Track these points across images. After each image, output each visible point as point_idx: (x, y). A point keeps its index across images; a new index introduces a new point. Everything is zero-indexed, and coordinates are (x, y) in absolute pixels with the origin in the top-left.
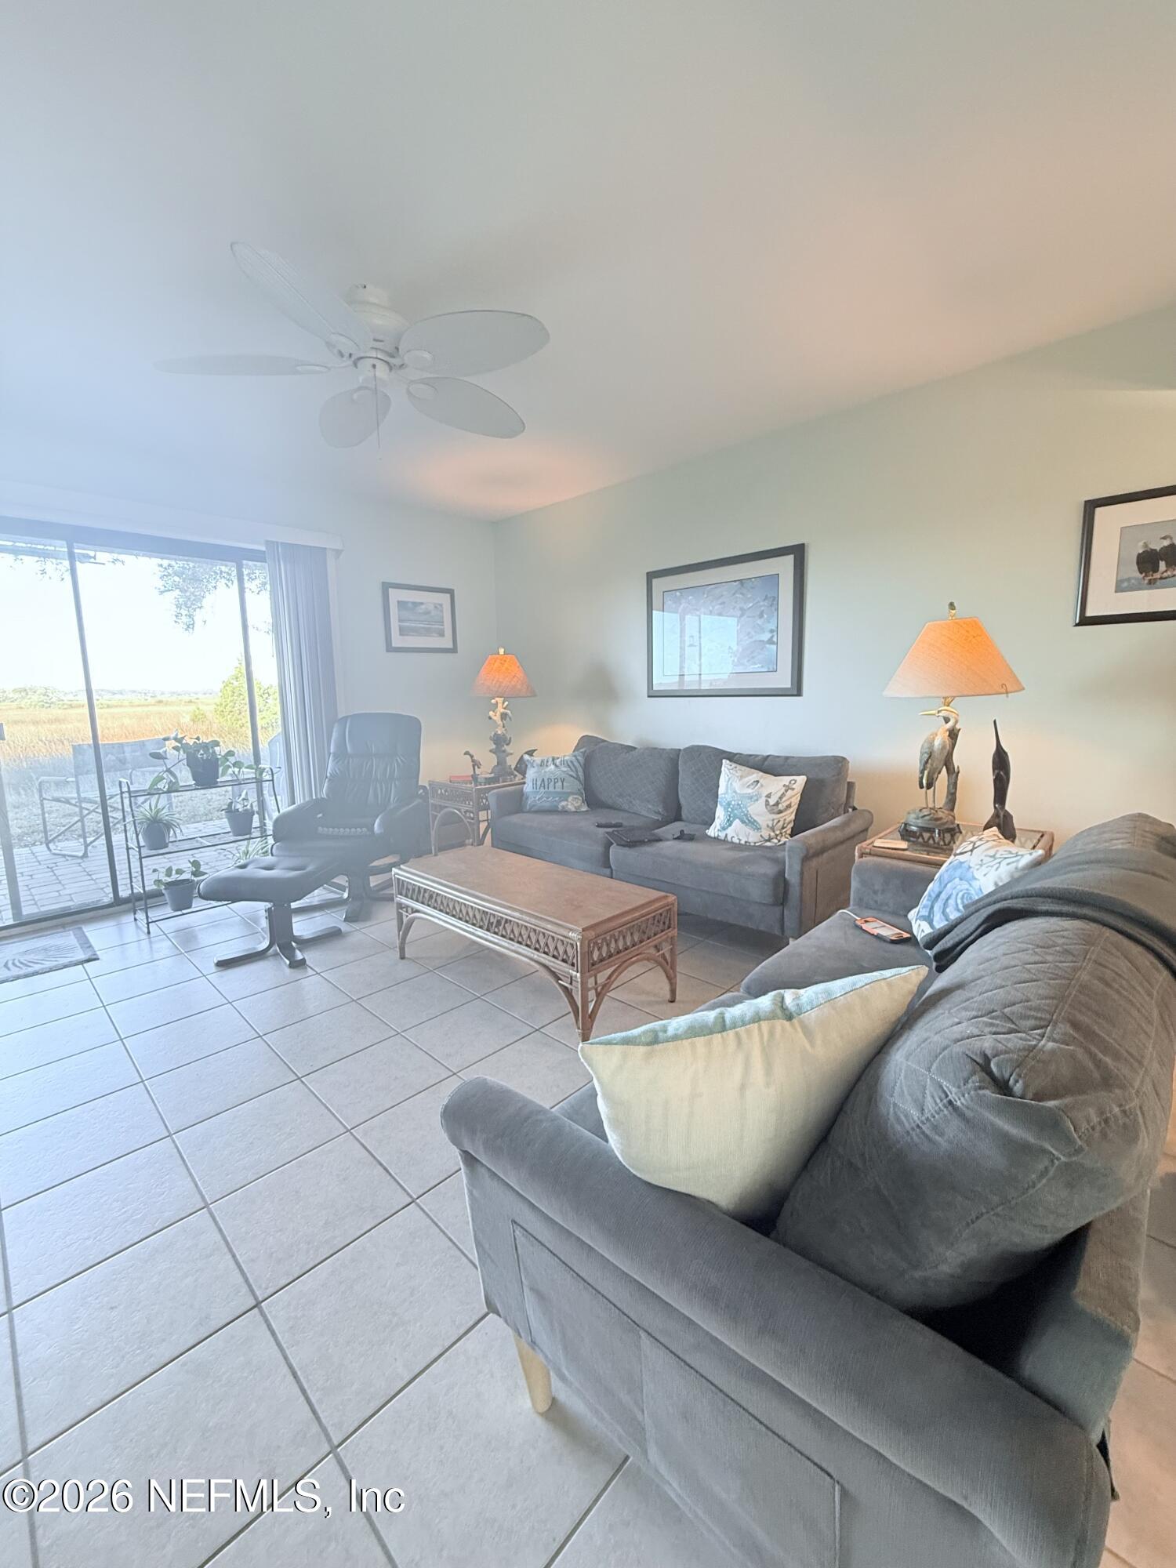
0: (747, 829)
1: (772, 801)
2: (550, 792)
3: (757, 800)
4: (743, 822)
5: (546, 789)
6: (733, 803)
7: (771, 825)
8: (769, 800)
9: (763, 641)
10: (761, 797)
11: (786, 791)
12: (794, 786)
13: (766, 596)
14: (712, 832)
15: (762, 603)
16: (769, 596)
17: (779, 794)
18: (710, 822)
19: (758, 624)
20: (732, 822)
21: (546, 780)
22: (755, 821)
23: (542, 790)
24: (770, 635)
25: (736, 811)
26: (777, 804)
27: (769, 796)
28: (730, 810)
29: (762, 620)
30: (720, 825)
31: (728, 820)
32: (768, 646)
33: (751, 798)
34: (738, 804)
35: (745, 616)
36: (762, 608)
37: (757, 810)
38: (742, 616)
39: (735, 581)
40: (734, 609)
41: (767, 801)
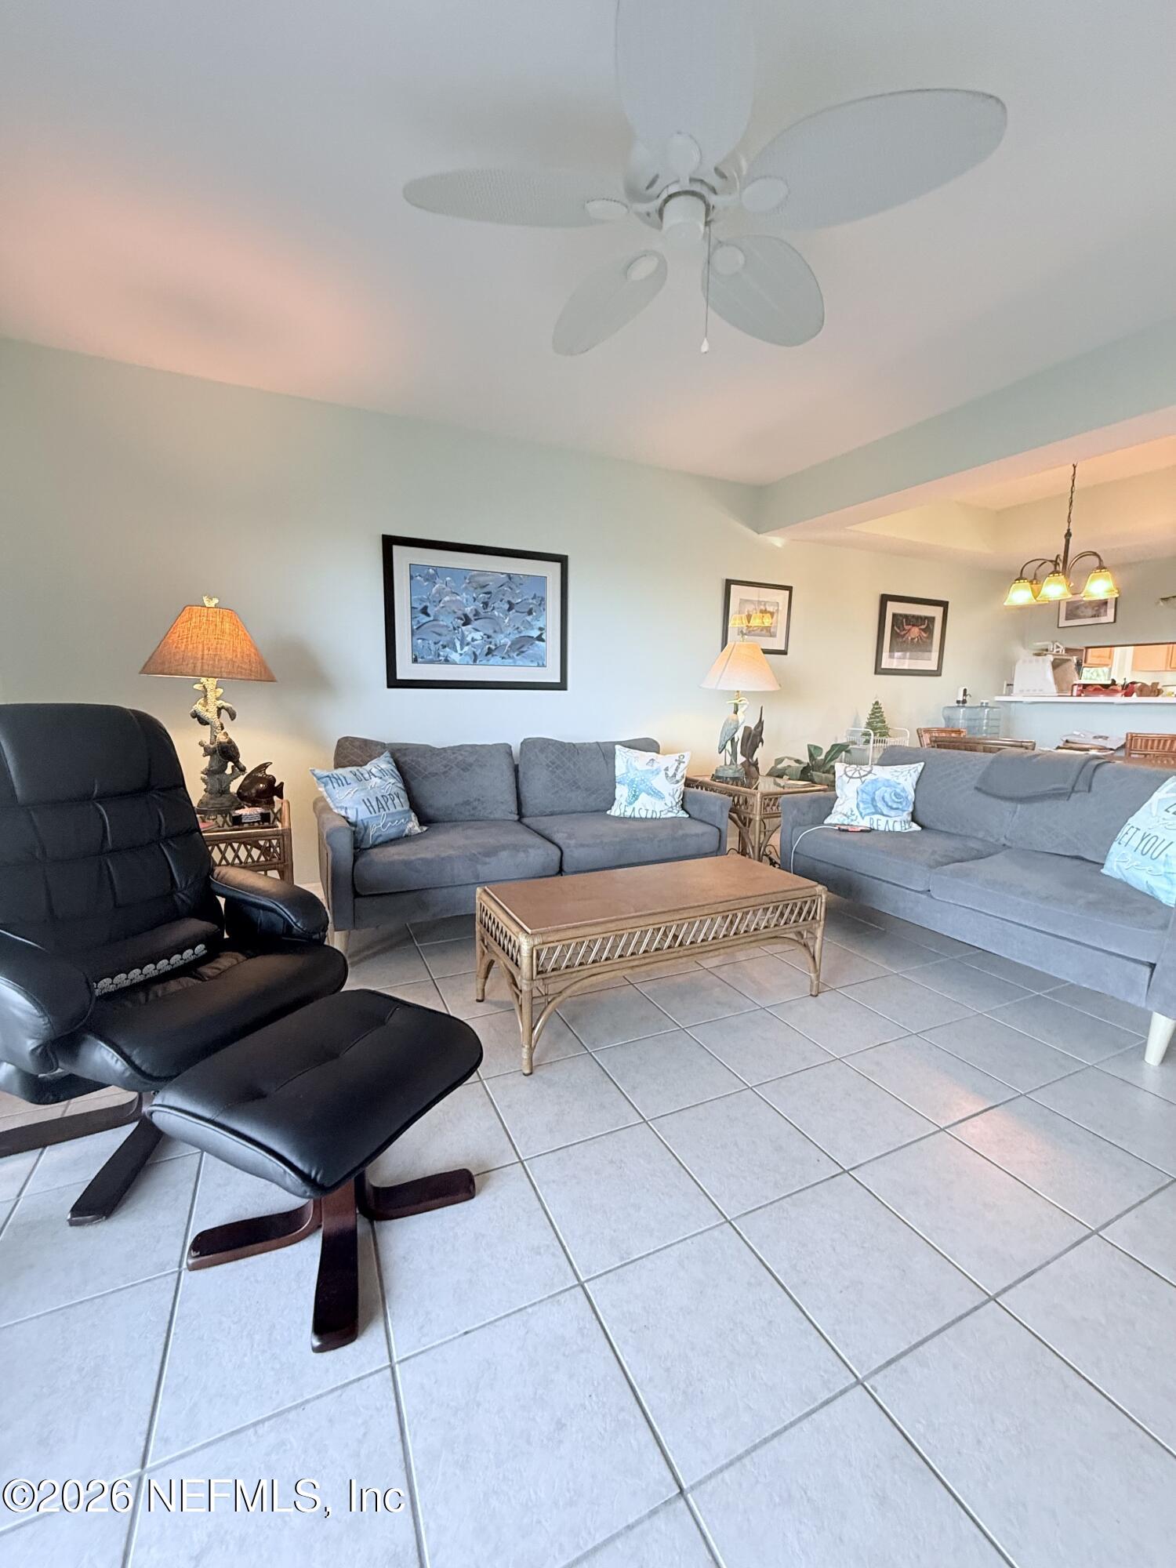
0: (653, 800)
1: (670, 773)
2: (392, 813)
3: (658, 774)
4: (649, 794)
5: (387, 811)
6: (637, 779)
7: (672, 794)
8: (668, 772)
9: (532, 637)
10: (660, 771)
11: (679, 764)
12: (683, 760)
13: (535, 595)
14: (615, 811)
15: (531, 601)
16: (537, 595)
17: (675, 767)
18: (612, 801)
19: (527, 621)
20: (638, 796)
21: (380, 798)
22: (659, 792)
23: (383, 812)
24: (539, 633)
25: (641, 786)
26: (675, 775)
27: (667, 769)
28: (634, 786)
29: (531, 617)
30: (626, 801)
31: (634, 796)
32: (537, 642)
33: (653, 772)
34: (643, 780)
35: (514, 611)
36: (531, 606)
37: (660, 783)
38: (510, 609)
39: (502, 574)
40: (501, 601)
41: (666, 774)
